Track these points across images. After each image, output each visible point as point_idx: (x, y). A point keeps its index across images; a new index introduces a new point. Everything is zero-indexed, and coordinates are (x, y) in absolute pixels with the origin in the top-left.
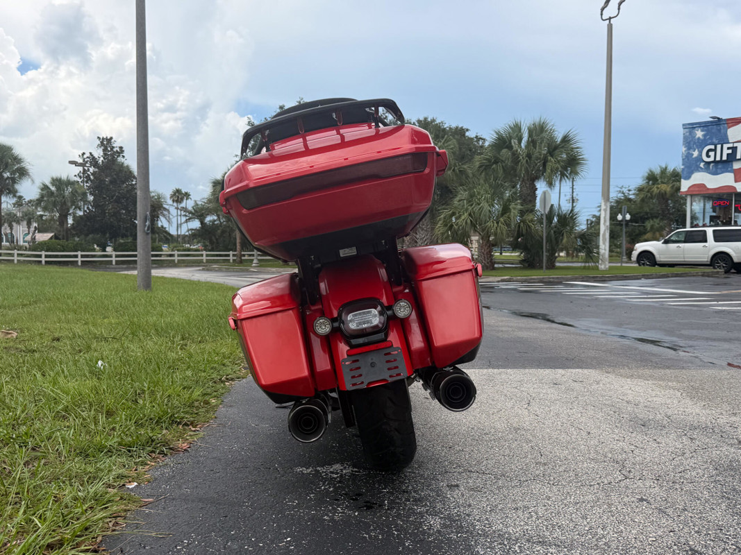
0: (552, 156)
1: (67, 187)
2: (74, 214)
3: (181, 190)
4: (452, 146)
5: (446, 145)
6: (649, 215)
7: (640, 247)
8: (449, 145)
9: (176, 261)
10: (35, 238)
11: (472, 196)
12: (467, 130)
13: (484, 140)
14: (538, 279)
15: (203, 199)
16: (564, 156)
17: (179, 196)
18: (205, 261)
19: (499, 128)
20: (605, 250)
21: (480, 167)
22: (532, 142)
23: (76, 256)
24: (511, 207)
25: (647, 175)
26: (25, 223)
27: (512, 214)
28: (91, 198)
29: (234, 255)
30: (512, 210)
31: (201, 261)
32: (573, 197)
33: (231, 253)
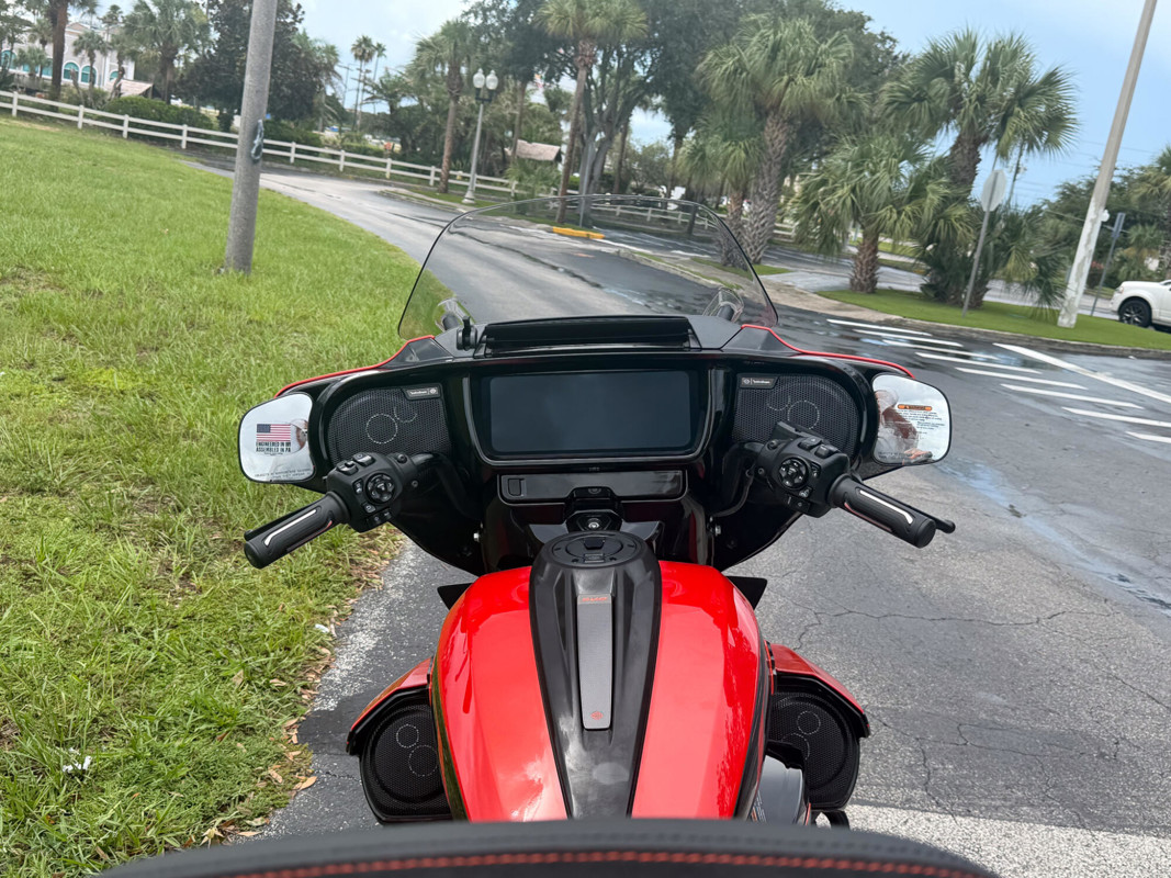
0: (1021, 106)
1: (178, 10)
2: (186, 58)
3: (370, 40)
4: (844, 54)
5: (834, 49)
6: (1138, 217)
7: (1130, 288)
8: (839, 51)
9: (341, 169)
10: (119, 88)
11: (864, 155)
12: (869, 19)
13: (894, 41)
14: (950, 329)
15: (401, 66)
16: (1042, 109)
17: (365, 50)
18: (388, 176)
19: (937, 37)
20: (1077, 292)
21: (889, 104)
22: (991, 74)
23: (179, 132)
24: (928, 187)
25: (1160, 154)
26: (115, 54)
27: (928, 201)
28: (215, 35)
29: (437, 174)
30: (930, 195)
31: (382, 175)
32: (1018, 164)
33: (433, 169)
